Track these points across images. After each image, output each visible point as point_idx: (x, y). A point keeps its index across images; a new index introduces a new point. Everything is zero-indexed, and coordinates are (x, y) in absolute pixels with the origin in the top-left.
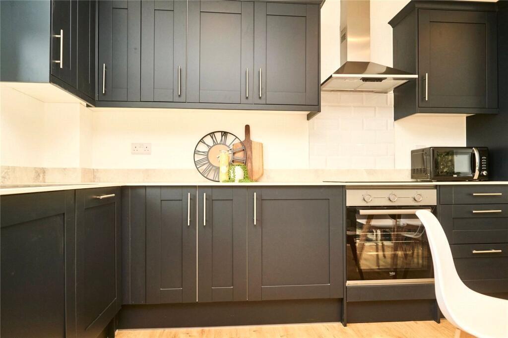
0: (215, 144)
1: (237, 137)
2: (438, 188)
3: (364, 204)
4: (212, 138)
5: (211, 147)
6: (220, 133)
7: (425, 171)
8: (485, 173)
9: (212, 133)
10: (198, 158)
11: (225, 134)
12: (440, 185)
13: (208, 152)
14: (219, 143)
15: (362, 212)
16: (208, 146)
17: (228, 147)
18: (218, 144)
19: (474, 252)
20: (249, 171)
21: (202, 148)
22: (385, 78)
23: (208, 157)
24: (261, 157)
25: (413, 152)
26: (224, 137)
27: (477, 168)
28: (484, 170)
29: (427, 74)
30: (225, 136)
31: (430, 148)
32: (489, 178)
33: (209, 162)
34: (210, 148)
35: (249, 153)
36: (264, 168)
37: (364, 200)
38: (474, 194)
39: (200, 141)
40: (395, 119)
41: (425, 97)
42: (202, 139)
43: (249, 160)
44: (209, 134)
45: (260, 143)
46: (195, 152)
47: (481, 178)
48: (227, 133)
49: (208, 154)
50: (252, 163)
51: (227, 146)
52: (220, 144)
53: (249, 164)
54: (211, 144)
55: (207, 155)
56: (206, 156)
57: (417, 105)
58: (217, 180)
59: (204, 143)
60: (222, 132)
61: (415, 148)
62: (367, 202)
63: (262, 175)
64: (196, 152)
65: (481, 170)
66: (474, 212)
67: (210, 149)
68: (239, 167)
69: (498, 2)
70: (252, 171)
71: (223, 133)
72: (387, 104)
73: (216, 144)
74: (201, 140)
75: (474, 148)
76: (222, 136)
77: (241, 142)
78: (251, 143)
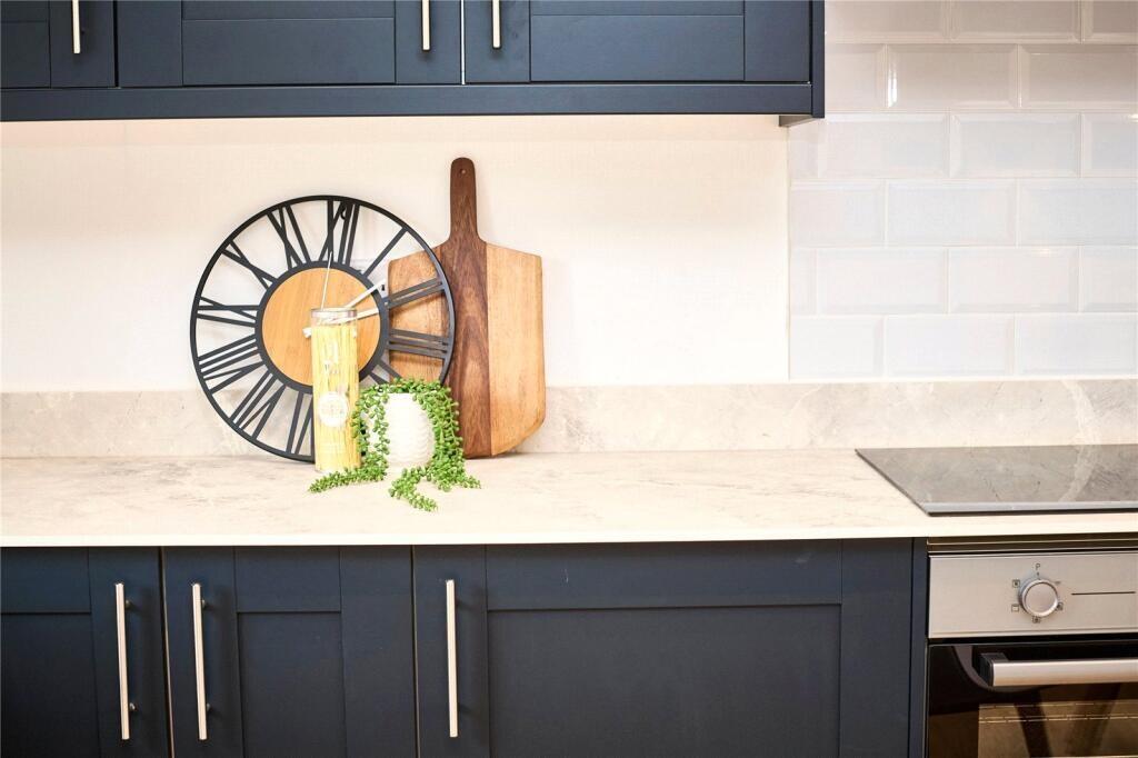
0: (299, 264)
1: (406, 228)
4: (282, 232)
5: (278, 282)
6: (324, 205)
9: (279, 207)
10: (212, 337)
11: (346, 209)
13: (261, 308)
14: (315, 257)
15: (1007, 672)
16: (260, 274)
17: (364, 278)
18: (310, 265)
20: (472, 405)
21: (235, 286)
23: (258, 335)
24: (534, 326)
26: (340, 222)
30: (346, 220)
33: (267, 360)
34: (272, 285)
35: (471, 308)
36: (550, 381)
39: (222, 250)
42: (230, 240)
43: (472, 350)
44: (268, 212)
45: (526, 255)
46: (196, 307)
48: (360, 203)
49: (259, 319)
50: (485, 364)
51: (355, 273)
52: (320, 264)
53: (472, 368)
54: (276, 264)
55: (258, 325)
56: (251, 331)
58: (305, 451)
59: (243, 261)
60: (330, 199)
63: (540, 420)
64: (201, 308)
67: (270, 292)
68: (409, 396)
70: (486, 398)
71: (336, 205)
73: (301, 268)
74: (228, 249)
76: (331, 223)
77: (428, 251)
78: (484, 256)
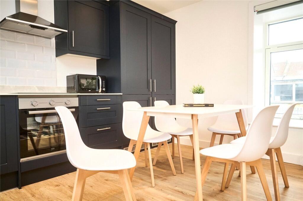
2: (79, 97)
3: (33, 107)
7: (74, 87)
8: (104, 89)
12: (80, 95)
15: (30, 112)
19: (98, 130)
22: (47, 28)
25: (67, 77)
27: (100, 87)
28: (104, 88)
29: (73, 31)
31: (76, 74)
32: (106, 91)
37: (32, 104)
38: (98, 100)
40: (56, 56)
41: (73, 45)
47: (102, 92)
57: (68, 48)
61: (69, 75)
62: (34, 106)
65: (102, 88)
66: (98, 109)
69: (109, 1)
72: (51, 46)
75: (99, 76)
